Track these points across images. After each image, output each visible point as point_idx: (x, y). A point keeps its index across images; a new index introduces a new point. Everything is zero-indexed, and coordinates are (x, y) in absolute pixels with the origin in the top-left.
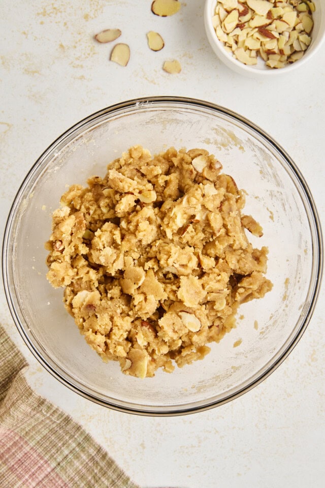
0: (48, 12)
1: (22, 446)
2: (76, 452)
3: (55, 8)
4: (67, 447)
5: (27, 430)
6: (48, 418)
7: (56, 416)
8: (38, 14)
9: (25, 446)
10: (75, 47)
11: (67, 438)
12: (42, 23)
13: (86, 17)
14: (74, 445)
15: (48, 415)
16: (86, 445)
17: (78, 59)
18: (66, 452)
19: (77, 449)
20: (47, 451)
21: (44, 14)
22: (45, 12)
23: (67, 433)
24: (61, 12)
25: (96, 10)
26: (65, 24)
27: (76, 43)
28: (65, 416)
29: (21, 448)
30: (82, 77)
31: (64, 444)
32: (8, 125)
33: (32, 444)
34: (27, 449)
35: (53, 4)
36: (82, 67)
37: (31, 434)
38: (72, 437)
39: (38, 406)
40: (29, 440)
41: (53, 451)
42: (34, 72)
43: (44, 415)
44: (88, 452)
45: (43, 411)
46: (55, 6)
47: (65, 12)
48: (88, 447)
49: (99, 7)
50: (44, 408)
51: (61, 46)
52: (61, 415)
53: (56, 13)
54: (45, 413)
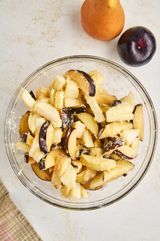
0: (37, 19)
1: (8, 234)
2: (30, 239)
3: (40, 17)
4: (27, 236)
5: (11, 227)
6: (20, 221)
7: (24, 221)
8: (33, 20)
9: (9, 234)
10: (48, 33)
11: (27, 232)
12: (34, 23)
13: (53, 21)
14: (29, 236)
15: (21, 220)
16: (34, 236)
17: (49, 38)
18: (26, 238)
19: (31, 238)
20: (18, 237)
21: (35, 19)
22: (36, 19)
23: (27, 230)
24: (42, 19)
25: (57, 18)
26: (44, 24)
27: (49, 32)
28: (27, 222)
29: (7, 235)
30: (51, 46)
31: (25, 235)
32: (20, 66)
33: (12, 233)
34: (10, 235)
35: (39, 15)
36: (51, 42)
37: (13, 229)
38: (29, 232)
39: (17, 214)
40: (11, 232)
41: (21, 237)
42: (31, 44)
43: (19, 219)
44: (35, 239)
45: (19, 217)
46: (40, 16)
47: (44, 18)
48: (35, 238)
49: (58, 16)
50: (19, 216)
51: (43, 33)
52: (26, 221)
53: (40, 19)
54: (19, 218)
